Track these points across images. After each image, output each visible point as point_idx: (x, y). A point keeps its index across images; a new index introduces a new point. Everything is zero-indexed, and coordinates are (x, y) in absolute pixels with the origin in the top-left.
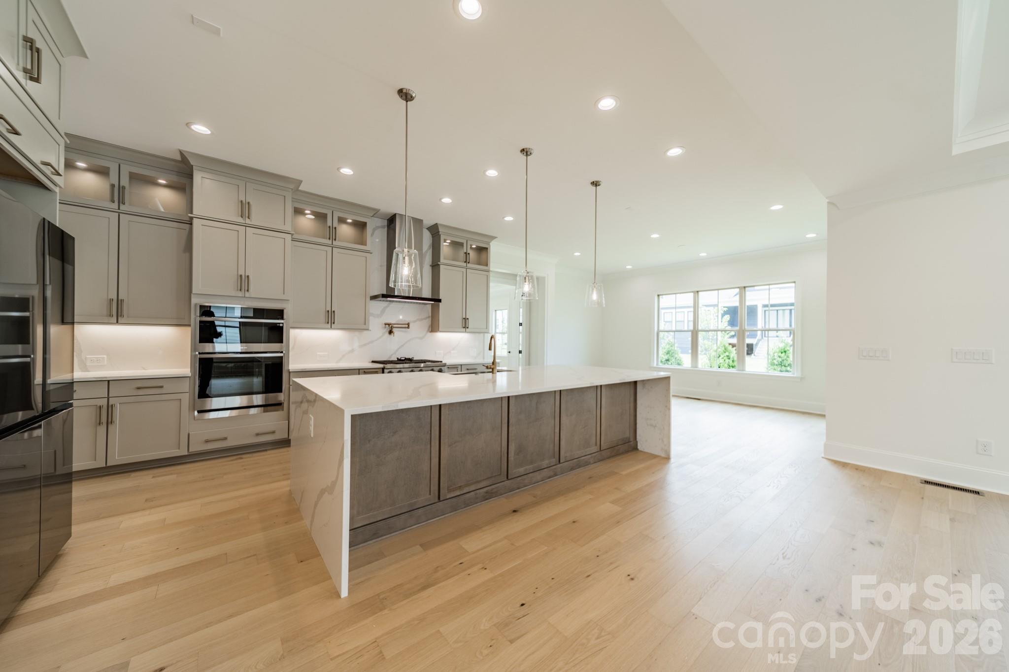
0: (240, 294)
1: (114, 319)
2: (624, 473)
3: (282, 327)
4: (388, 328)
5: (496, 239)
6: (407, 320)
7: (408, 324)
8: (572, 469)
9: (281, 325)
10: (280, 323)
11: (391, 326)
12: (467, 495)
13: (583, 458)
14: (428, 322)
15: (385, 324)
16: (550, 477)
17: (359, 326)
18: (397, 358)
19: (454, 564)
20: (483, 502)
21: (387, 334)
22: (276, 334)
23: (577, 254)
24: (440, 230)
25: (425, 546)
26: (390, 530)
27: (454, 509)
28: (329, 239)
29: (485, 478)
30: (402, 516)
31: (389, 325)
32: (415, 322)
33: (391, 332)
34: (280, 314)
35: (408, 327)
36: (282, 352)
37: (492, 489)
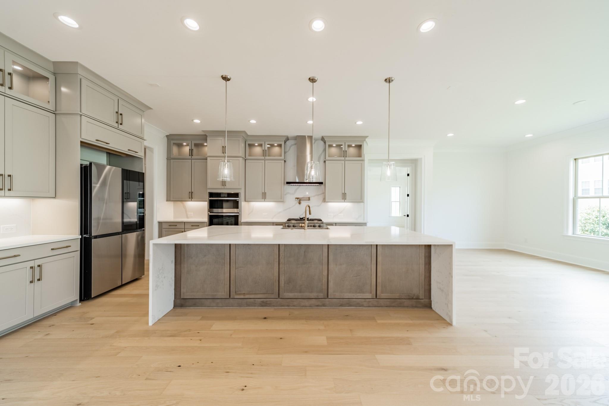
0: (223, 187)
1: (190, 199)
2: (379, 321)
3: (238, 201)
4: (297, 201)
5: (368, 137)
6: (310, 196)
7: (309, 198)
8: (341, 305)
9: (238, 200)
10: (237, 200)
11: (299, 199)
12: (249, 300)
13: (354, 300)
14: (321, 197)
15: (296, 198)
16: (318, 306)
17: (280, 200)
18: (300, 218)
19: (195, 332)
20: (259, 307)
21: (298, 204)
22: (236, 205)
23: (450, 135)
24: (326, 140)
25: (203, 318)
26: (202, 305)
27: (240, 305)
28: (263, 156)
29: (261, 293)
30: (209, 300)
31: (298, 198)
32: (314, 196)
33: (300, 203)
34: (237, 195)
35: (309, 200)
36: (239, 213)
37: (267, 301)
